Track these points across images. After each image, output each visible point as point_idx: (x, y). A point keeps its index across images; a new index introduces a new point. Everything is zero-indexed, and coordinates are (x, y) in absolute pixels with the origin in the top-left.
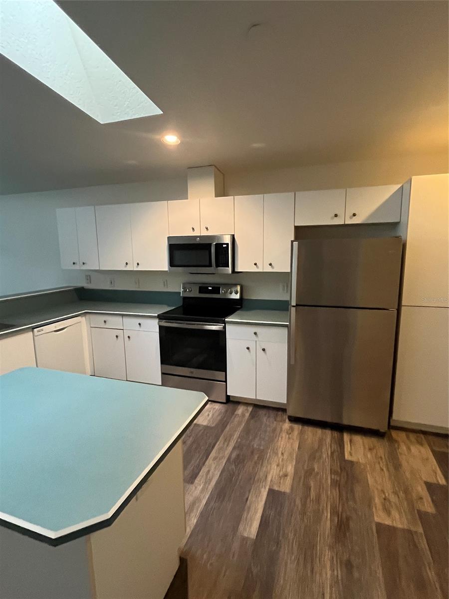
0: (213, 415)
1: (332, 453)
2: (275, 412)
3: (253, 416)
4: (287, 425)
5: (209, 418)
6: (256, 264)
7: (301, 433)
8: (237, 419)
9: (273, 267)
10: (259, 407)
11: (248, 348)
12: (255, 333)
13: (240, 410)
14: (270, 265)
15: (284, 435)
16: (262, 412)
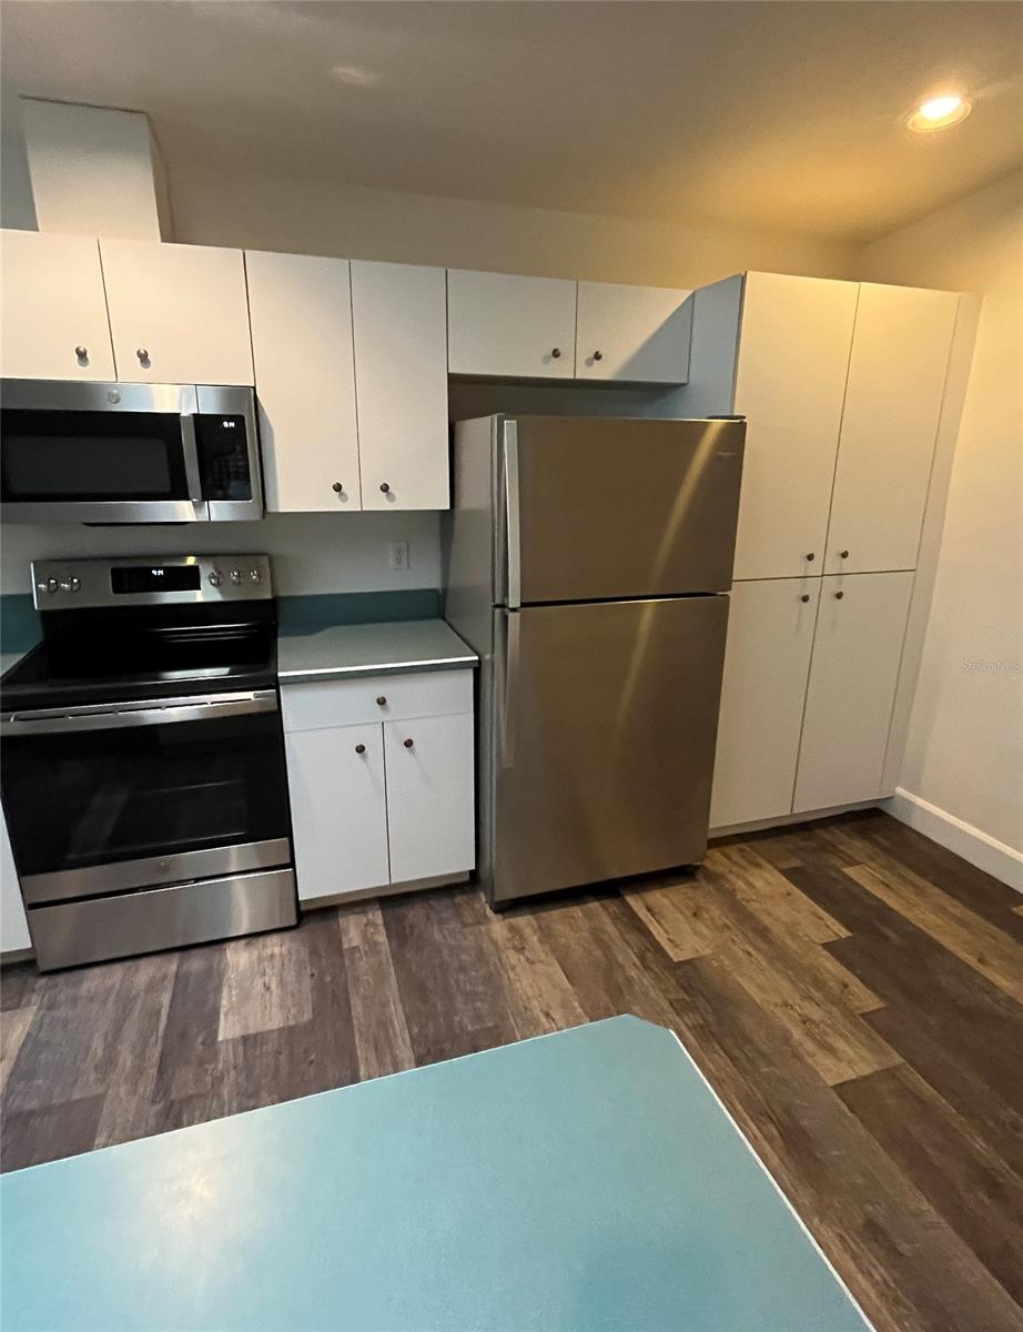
0: (281, 983)
1: (642, 958)
2: (445, 902)
3: (400, 936)
4: (498, 927)
5: (275, 1000)
6: (338, 488)
7: (546, 935)
8: (363, 964)
9: (391, 497)
10: (393, 901)
11: (360, 749)
12: (382, 702)
13: (352, 930)
14: (385, 488)
15: (512, 957)
16: (415, 914)
